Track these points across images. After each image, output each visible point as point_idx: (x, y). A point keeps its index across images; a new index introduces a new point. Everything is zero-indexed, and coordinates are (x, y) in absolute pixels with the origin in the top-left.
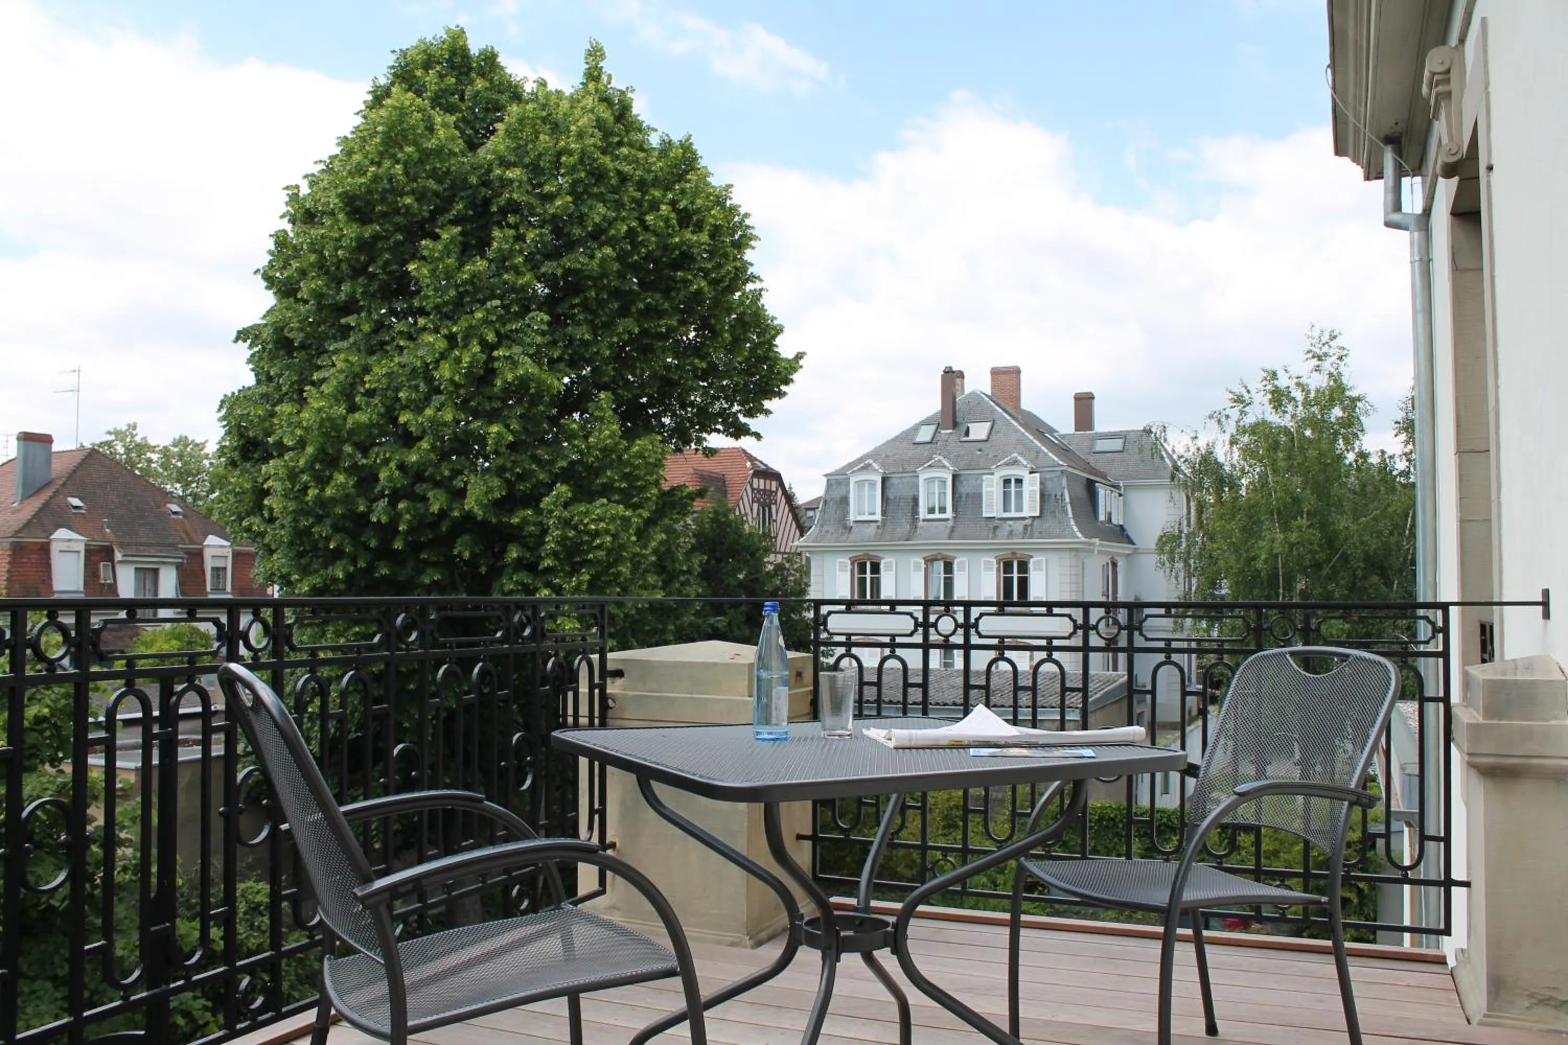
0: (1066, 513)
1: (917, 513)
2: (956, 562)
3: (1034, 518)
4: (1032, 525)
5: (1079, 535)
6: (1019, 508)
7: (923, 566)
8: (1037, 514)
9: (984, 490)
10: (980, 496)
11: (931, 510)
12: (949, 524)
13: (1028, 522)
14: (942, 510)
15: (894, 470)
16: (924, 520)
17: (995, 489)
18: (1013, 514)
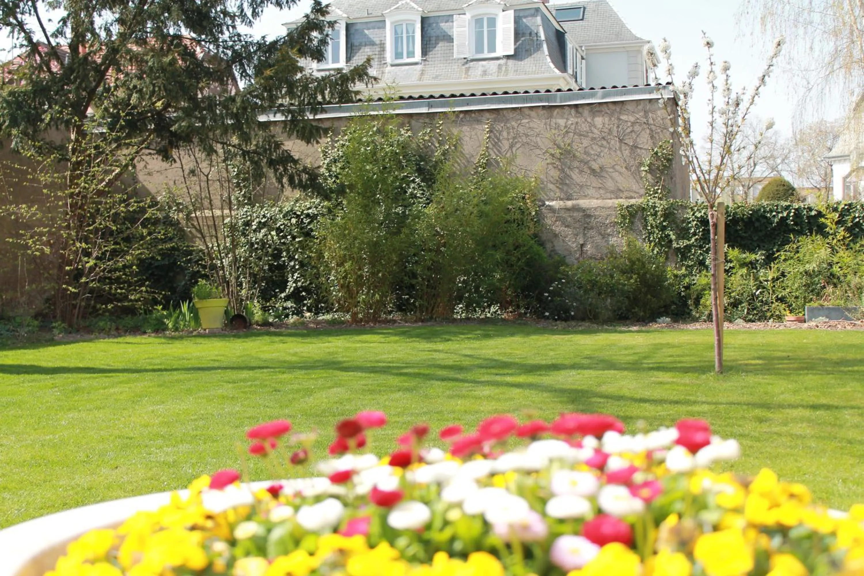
1: (384, 59)
3: (508, 57)
4: (506, 64)
5: (555, 71)
6: (492, 48)
8: (512, 52)
9: (455, 30)
10: (450, 38)
11: (398, 55)
12: (419, 67)
13: (502, 62)
14: (411, 54)
15: (359, 16)
16: (392, 65)
17: (466, 29)
18: (486, 55)
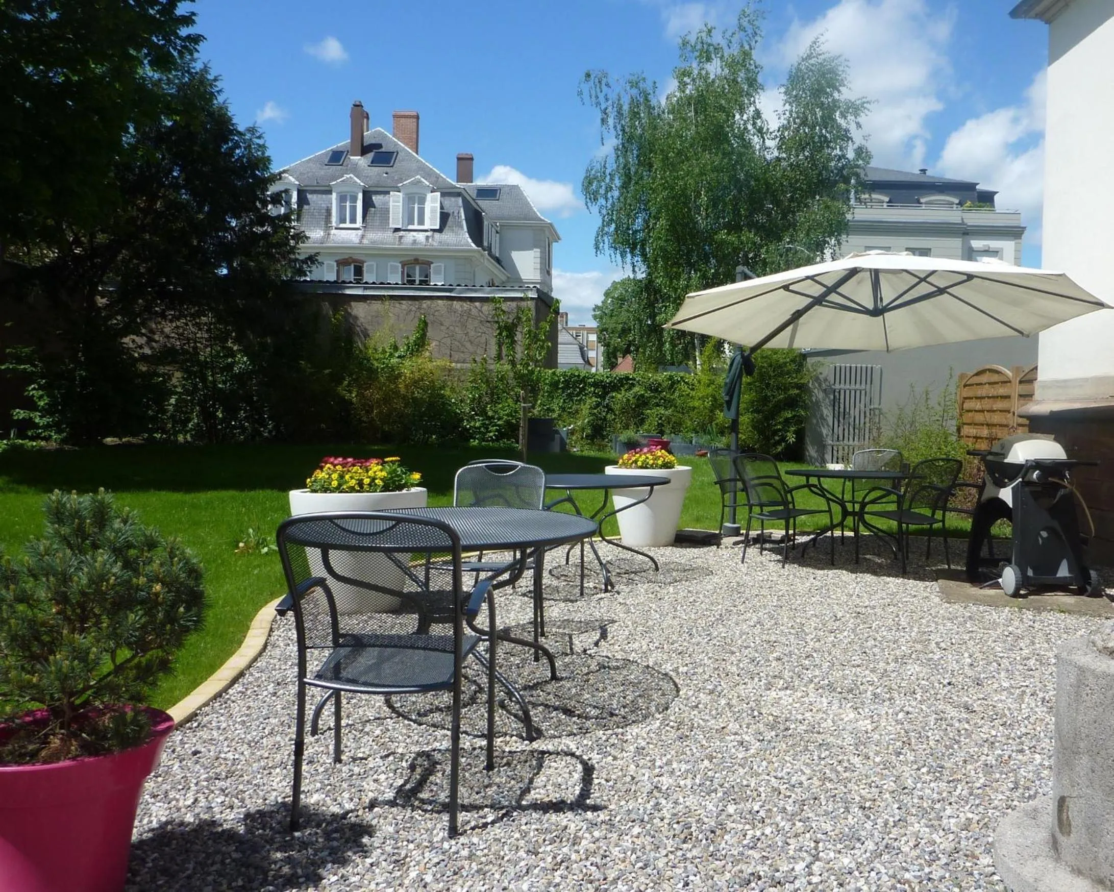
0: (462, 227)
1: (330, 222)
2: (365, 264)
3: (434, 231)
4: (433, 236)
5: (473, 245)
6: (421, 222)
7: (336, 268)
8: (438, 227)
9: (391, 204)
10: (388, 211)
11: (343, 220)
12: (360, 232)
13: (429, 234)
14: (353, 220)
15: (309, 183)
16: (336, 229)
17: (401, 204)
18: (416, 227)
